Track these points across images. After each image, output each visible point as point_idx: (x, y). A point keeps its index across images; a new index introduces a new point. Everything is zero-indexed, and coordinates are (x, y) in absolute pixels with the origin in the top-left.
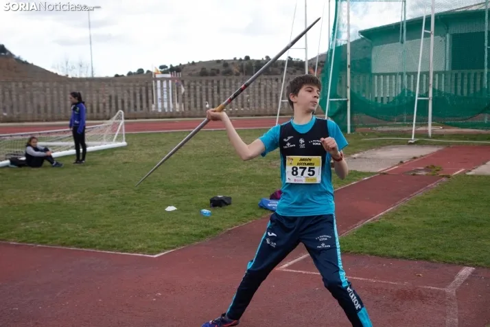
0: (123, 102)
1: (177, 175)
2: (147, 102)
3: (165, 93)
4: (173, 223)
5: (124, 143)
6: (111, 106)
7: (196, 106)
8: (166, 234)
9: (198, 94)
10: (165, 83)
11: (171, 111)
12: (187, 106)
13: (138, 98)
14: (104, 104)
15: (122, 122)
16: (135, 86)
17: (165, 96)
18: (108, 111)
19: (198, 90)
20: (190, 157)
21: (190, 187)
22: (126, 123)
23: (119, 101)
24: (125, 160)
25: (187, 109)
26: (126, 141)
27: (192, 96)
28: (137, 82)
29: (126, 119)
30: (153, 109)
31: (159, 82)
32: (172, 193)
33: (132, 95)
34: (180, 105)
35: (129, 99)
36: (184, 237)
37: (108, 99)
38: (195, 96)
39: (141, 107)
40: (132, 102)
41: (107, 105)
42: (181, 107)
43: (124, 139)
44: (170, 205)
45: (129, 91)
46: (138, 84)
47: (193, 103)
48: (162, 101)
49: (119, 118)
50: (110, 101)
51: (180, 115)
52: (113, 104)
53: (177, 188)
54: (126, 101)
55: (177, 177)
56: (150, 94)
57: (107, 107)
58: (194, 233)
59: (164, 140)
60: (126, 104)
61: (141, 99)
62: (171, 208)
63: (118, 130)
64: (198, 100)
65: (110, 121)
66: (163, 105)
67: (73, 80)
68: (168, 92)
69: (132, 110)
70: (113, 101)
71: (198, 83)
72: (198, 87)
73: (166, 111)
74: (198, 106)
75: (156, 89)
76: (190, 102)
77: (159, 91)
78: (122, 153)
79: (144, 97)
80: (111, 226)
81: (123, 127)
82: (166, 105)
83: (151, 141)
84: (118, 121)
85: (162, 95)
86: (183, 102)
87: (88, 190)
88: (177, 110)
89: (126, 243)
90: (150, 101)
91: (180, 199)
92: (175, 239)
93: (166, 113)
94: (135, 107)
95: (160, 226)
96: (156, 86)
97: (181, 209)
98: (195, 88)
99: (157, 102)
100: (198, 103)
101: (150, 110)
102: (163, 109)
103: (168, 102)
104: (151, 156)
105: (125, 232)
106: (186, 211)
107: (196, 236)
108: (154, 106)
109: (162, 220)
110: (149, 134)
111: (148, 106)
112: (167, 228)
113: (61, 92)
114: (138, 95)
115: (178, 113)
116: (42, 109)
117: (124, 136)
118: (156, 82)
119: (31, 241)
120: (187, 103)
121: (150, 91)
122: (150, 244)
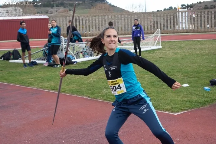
0: (161, 25)
1: (190, 65)
2: (174, 24)
3: (184, 19)
4: (187, 94)
5: (160, 47)
6: (154, 27)
7: (201, 26)
8: (183, 101)
9: (203, 19)
10: (184, 14)
11: (187, 29)
12: (196, 26)
13: (169, 22)
14: (151, 26)
15: (160, 35)
16: (167, 16)
17: (184, 21)
18: (153, 29)
19: (203, 17)
20: (198, 55)
21: (197, 72)
22: (161, 36)
23: (159, 24)
24: (160, 56)
25: (196, 28)
26: (161, 46)
27: (199, 21)
28: (169, 13)
29: (161, 33)
30: (177, 28)
31: (180, 13)
32: (187, 76)
33: (165, 20)
34: (192, 26)
35: (164, 23)
36: (193, 103)
37: (153, 23)
38: (201, 21)
39: (171, 27)
40: (166, 24)
41: (152, 26)
42: (192, 27)
43: (160, 44)
44: (185, 83)
45: (164, 19)
46: (169, 15)
47: (199, 24)
48: (182, 24)
49: (158, 33)
50: (154, 24)
51: (192, 31)
52: (156, 26)
53: (190, 73)
54: (162, 24)
55: (190, 67)
56: (175, 20)
57: (153, 27)
58: (199, 101)
59: (182, 45)
60: (162, 26)
61: (170, 23)
62: (186, 85)
63: (157, 39)
64: (203, 22)
65: (153, 35)
66: (182, 26)
67: (136, 14)
68: (185, 19)
69: (166, 29)
70: (156, 24)
71: (203, 13)
72: (203, 16)
73: (184, 29)
74: (203, 26)
75: (179, 17)
76: (198, 24)
77: (180, 18)
78: (159, 52)
79: (172, 22)
80: (151, 94)
81: (160, 38)
82: (184, 26)
83: (175, 45)
84: (158, 35)
85: (182, 20)
86: (194, 24)
87: (139, 72)
88: (191, 29)
89: (159, 105)
90: (175, 24)
91: (191, 79)
92: (188, 104)
93: (184, 30)
94: (167, 27)
95: (179, 95)
96: (179, 16)
97: (191, 86)
98: (201, 16)
99: (179, 24)
100: (203, 24)
101: (175, 28)
102: (183, 28)
103: (186, 24)
104: (175, 54)
105: (159, 98)
106: (195, 87)
107: (201, 103)
108: (177, 27)
109: (180, 92)
110: (174, 41)
111: (174, 26)
112: (183, 97)
113: (129, 20)
114: (169, 20)
115: (191, 30)
116: (120, 29)
117: (160, 43)
118: (179, 13)
119: (108, 100)
120: (196, 24)
121: (175, 18)
122: (173, 106)
